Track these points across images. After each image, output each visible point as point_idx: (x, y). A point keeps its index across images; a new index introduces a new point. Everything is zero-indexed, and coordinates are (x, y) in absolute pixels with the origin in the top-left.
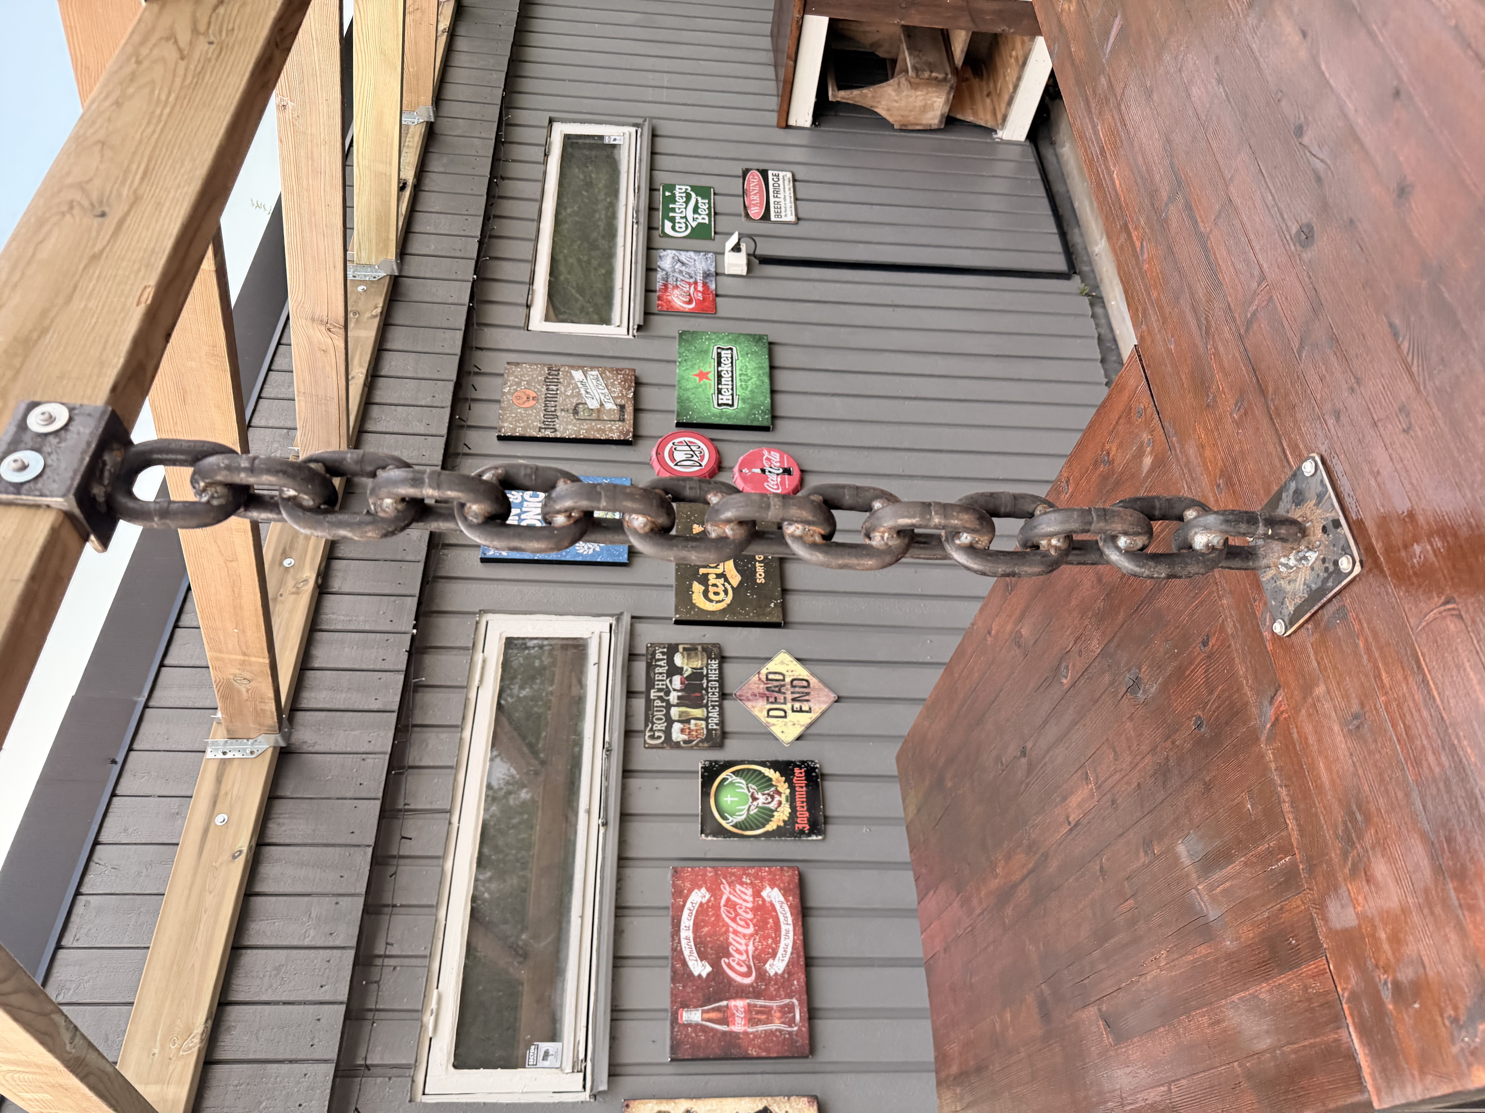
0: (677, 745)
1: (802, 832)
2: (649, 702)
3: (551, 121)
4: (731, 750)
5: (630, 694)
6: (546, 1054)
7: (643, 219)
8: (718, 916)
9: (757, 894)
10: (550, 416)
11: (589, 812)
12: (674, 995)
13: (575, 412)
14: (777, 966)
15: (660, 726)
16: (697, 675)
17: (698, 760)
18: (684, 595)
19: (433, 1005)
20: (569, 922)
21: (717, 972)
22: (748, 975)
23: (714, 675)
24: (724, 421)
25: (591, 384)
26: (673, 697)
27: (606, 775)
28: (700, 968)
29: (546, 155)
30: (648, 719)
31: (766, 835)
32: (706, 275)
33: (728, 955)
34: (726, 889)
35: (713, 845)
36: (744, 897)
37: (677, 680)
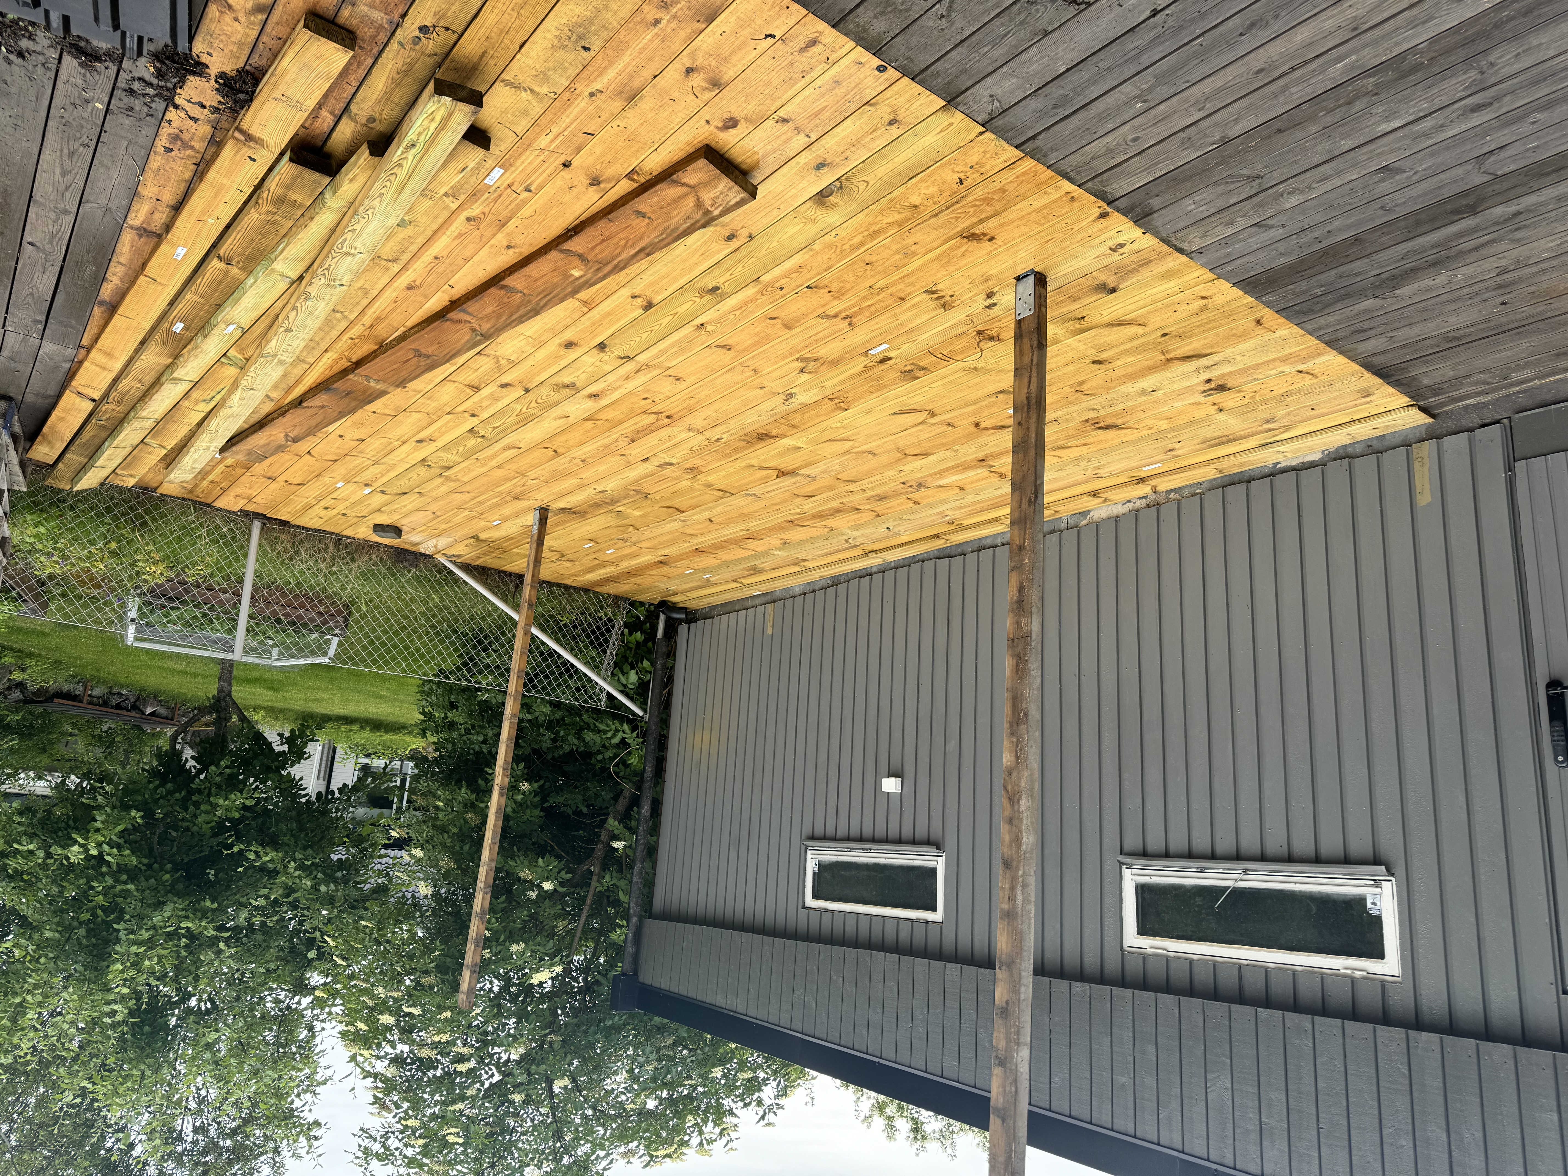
3: (804, 907)
5: (1168, 856)
6: (1374, 904)
19: (1349, 972)
27: (1214, 870)
29: (827, 911)
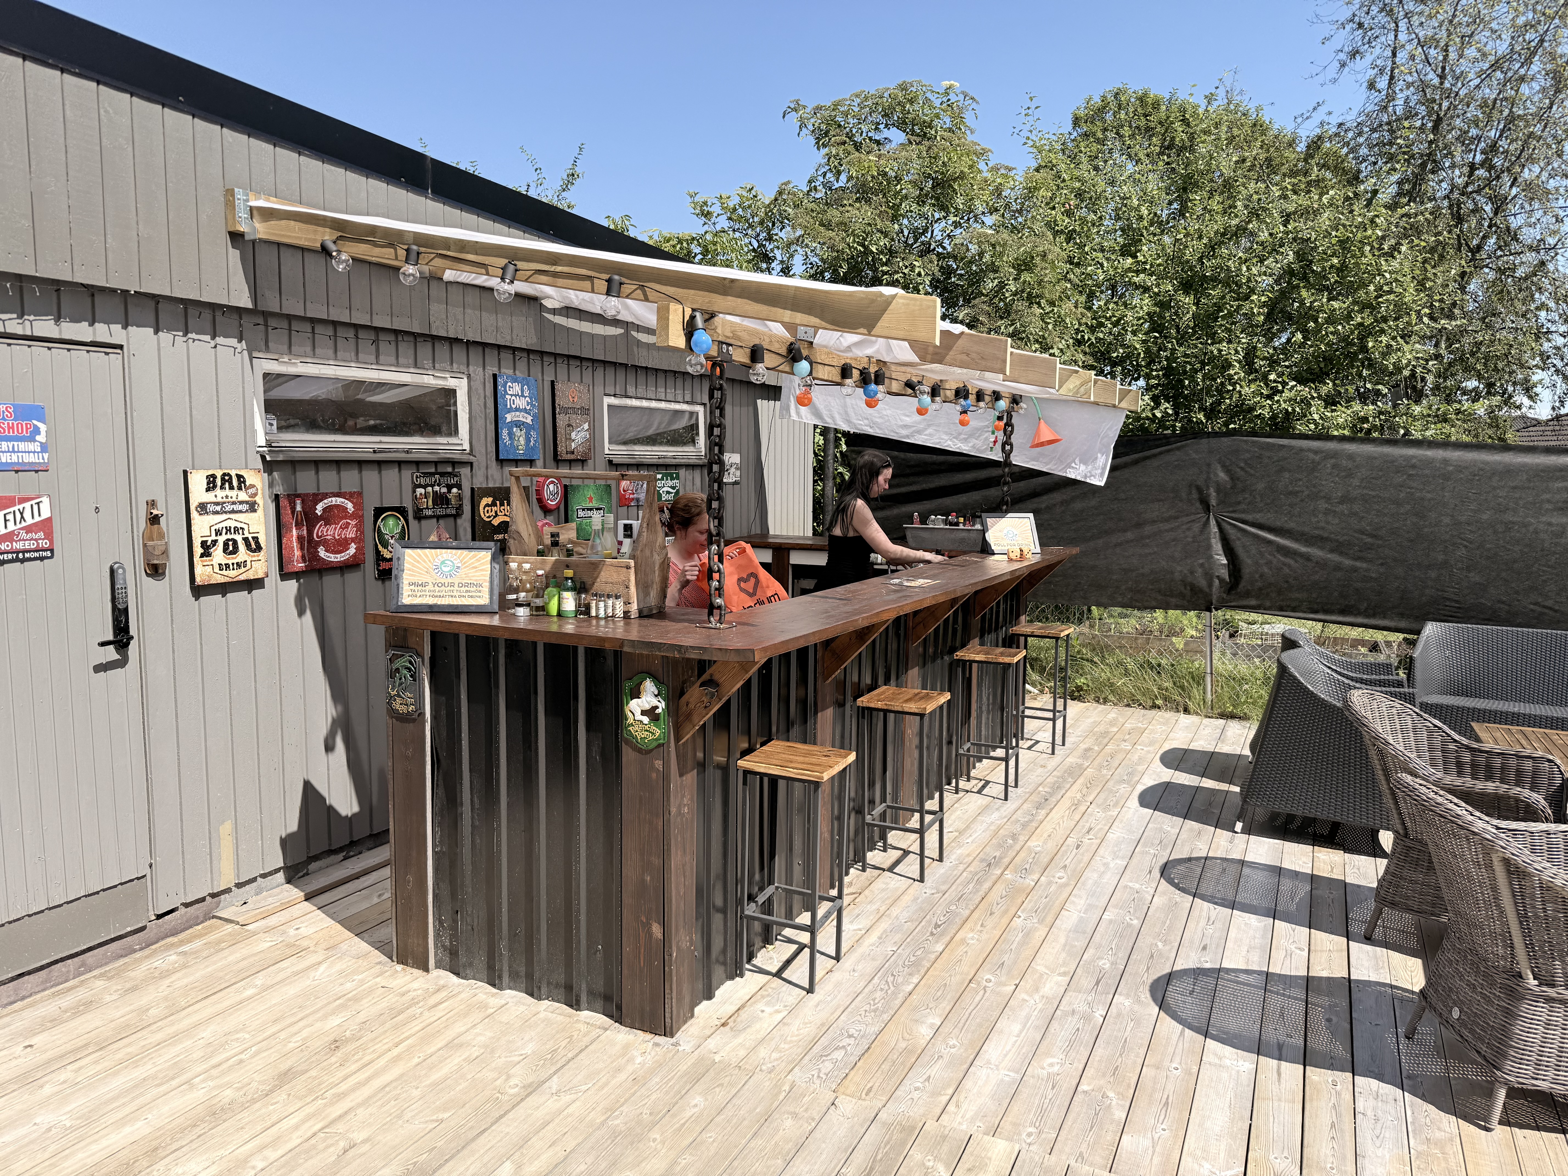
0: (414, 492)
1: (379, 565)
2: (432, 474)
3: (705, 405)
4: (413, 522)
5: (436, 463)
6: (271, 425)
7: (661, 461)
8: (342, 518)
9: (353, 540)
10: (566, 410)
11: (381, 442)
12: (307, 495)
13: (569, 425)
14: (322, 553)
15: (422, 481)
16: (448, 502)
17: (408, 504)
18: (487, 492)
19: (292, 360)
20: (330, 433)
21: (318, 519)
22: (318, 537)
23: (448, 511)
24: (570, 513)
25: (582, 434)
26: (437, 488)
27: (397, 451)
28: (319, 508)
29: (687, 403)
30: (426, 475)
31: (376, 545)
32: (638, 500)
33: (325, 525)
34: (353, 523)
35: (369, 514)
36: (351, 533)
37: (444, 490)
